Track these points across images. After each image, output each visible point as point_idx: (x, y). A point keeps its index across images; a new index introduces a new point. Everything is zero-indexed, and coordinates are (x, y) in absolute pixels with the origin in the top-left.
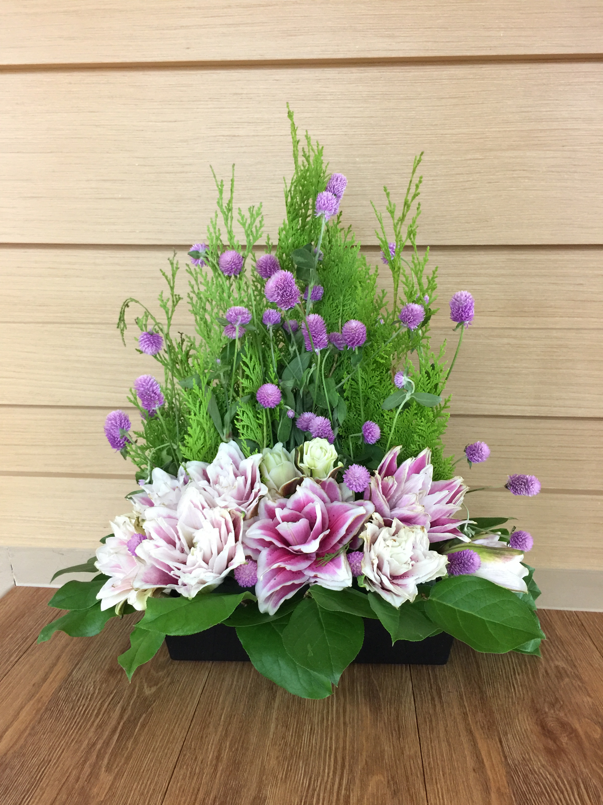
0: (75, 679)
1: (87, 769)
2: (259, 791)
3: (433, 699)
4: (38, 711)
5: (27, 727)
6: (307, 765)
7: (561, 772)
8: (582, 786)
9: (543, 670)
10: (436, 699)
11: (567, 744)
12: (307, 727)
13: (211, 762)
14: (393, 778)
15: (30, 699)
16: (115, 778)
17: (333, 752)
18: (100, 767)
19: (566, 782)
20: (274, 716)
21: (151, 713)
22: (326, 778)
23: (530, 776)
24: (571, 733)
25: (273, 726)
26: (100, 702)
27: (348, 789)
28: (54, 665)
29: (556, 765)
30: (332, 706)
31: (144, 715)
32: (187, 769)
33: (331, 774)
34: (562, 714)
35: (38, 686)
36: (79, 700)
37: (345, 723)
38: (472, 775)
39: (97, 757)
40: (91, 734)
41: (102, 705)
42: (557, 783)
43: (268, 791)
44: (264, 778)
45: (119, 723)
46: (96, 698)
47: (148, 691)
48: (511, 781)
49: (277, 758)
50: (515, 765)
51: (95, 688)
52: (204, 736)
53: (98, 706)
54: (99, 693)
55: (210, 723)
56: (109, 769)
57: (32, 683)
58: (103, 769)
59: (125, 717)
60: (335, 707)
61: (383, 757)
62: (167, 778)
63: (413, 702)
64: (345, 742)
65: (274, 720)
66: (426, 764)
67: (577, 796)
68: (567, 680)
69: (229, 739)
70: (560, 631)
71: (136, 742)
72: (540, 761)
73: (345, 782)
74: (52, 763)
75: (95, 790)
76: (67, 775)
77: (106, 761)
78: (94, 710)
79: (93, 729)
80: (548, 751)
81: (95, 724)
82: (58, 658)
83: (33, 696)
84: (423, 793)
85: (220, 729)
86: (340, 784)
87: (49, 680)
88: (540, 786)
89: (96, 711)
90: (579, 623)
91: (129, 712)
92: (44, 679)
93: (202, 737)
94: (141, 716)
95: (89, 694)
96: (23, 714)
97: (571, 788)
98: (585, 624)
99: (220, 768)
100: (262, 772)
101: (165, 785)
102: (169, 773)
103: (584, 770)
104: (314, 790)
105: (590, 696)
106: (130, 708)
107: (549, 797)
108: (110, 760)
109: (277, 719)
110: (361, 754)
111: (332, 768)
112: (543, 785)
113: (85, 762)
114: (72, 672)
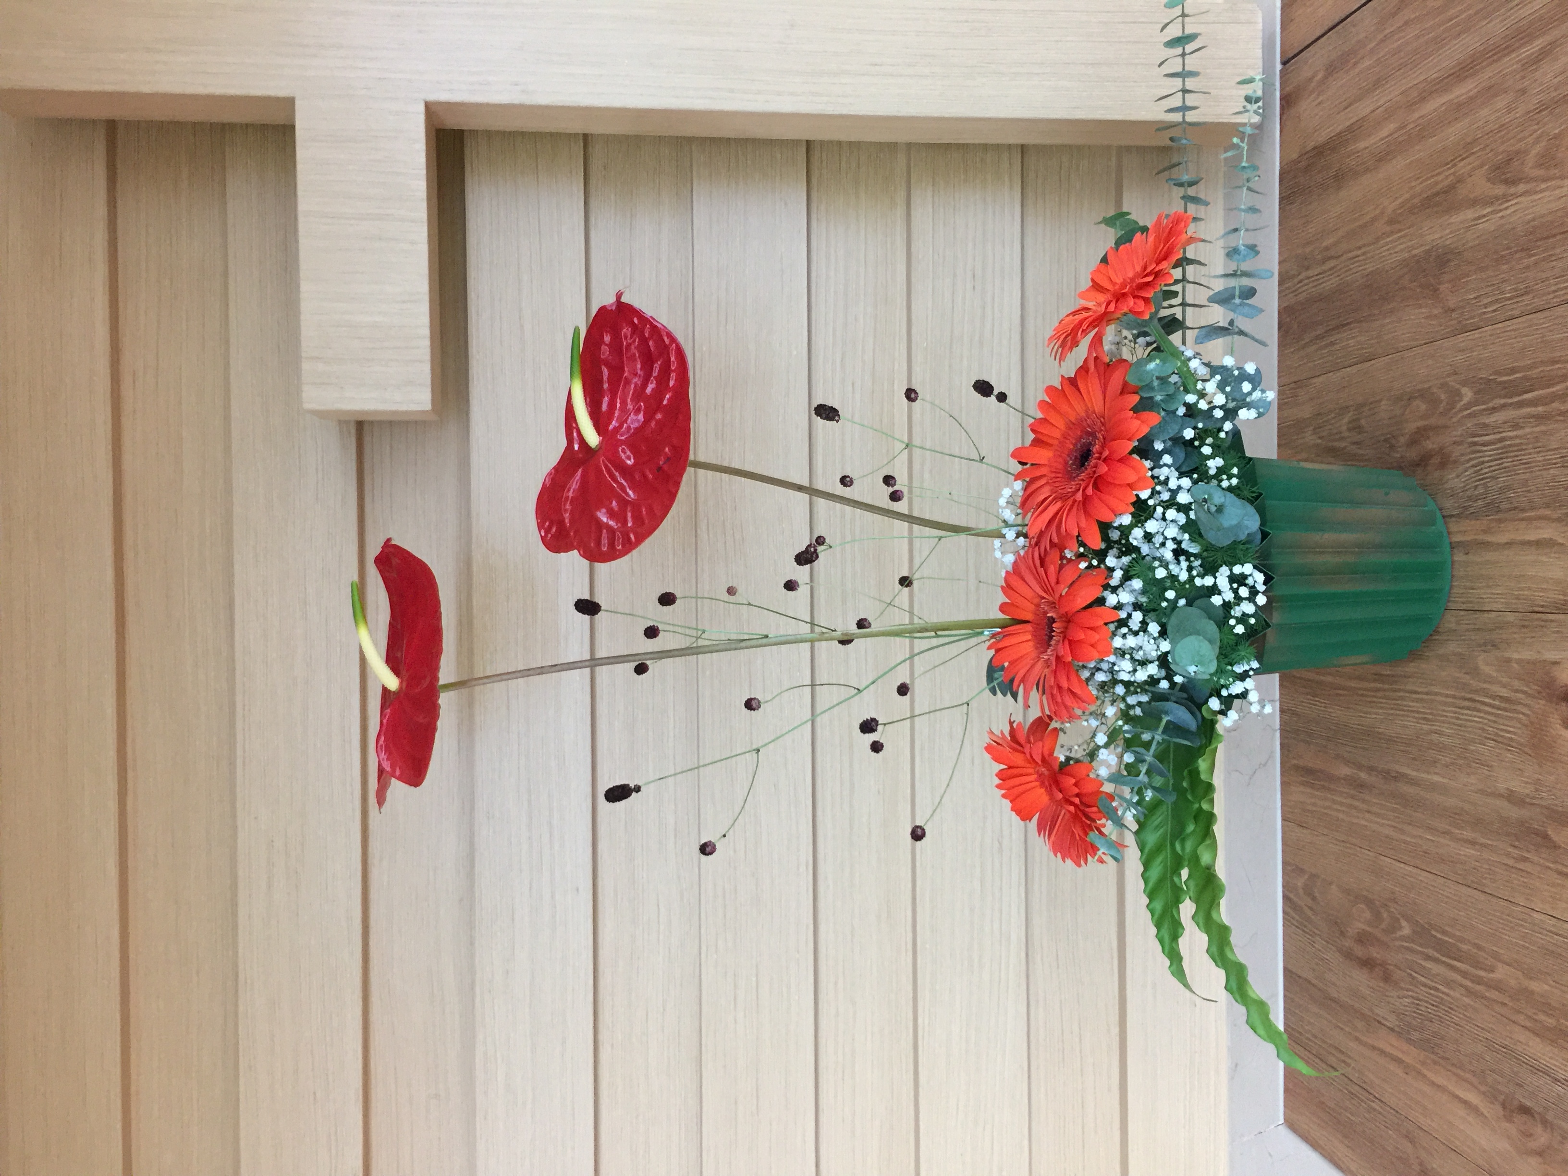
0: (1397, 1023)
1: (1493, 994)
2: (1503, 796)
4: (1435, 1063)
5: (1453, 1073)
6: (1473, 741)
7: (1463, 459)
8: (1476, 439)
9: (1355, 447)
11: (1433, 443)
12: (1435, 737)
13: (1476, 850)
14: (1480, 646)
15: (1425, 1076)
16: (1500, 961)
17: (1458, 710)
18: (1490, 979)
19: (1474, 456)
20: (1424, 776)
21: (1430, 924)
22: (1486, 721)
23: (1468, 493)
24: (1423, 436)
25: (1436, 778)
26: (1421, 988)
27: (1494, 697)
28: (1382, 1052)
29: (1455, 462)
30: (1410, 706)
31: (1433, 933)
32: (1486, 878)
33: (1482, 715)
34: (1402, 440)
35: (1407, 1068)
36: (1421, 1015)
37: (1427, 694)
38: (1470, 557)
39: (1479, 984)
40: (1456, 994)
41: (1425, 985)
42: (1473, 466)
43: (1502, 786)
44: (1489, 790)
45: (1444, 962)
46: (1417, 993)
47: (1406, 930)
48: (1475, 516)
49: (1468, 774)
50: (1459, 507)
51: (1407, 997)
52: (1451, 859)
53: (1427, 990)
54: (1413, 991)
55: (1437, 853)
56: (1492, 970)
57: (1405, 1076)
58: (1492, 975)
59: (1437, 955)
60: (1411, 704)
61: (1460, 654)
62: (1494, 900)
64: (1447, 696)
65: (1429, 777)
66: (1464, 607)
67: (1486, 448)
68: (1363, 422)
69: (1453, 830)
70: (1306, 412)
71: (1462, 940)
72: (1453, 479)
73: (1487, 700)
74: (1489, 1036)
75: (1513, 982)
76: (1499, 1016)
77: (1482, 973)
78: (1431, 994)
79: (1451, 993)
80: (1443, 465)
81: (1446, 990)
82: (1374, 1048)
83: (1419, 1072)
84: (1493, 615)
85: (1441, 840)
86: (1490, 705)
87: (1400, 1055)
88: (1477, 486)
89: (1432, 992)
90: (1293, 385)
91: (1431, 952)
92: (1399, 1061)
93: (1452, 862)
94: (1433, 936)
95: (1413, 1003)
96: (1440, 1081)
97: (1479, 451)
98: (1295, 379)
99: (1483, 841)
100: (1482, 792)
101: (1502, 903)
102: (1490, 897)
103: (1459, 433)
104: (1497, 735)
105: (1380, 401)
106: (1426, 951)
107: (1486, 478)
108: (1481, 969)
109: (1429, 773)
110: (1458, 678)
111: (1475, 713)
112: (1476, 481)
113: (1485, 998)
114: (1389, 1028)
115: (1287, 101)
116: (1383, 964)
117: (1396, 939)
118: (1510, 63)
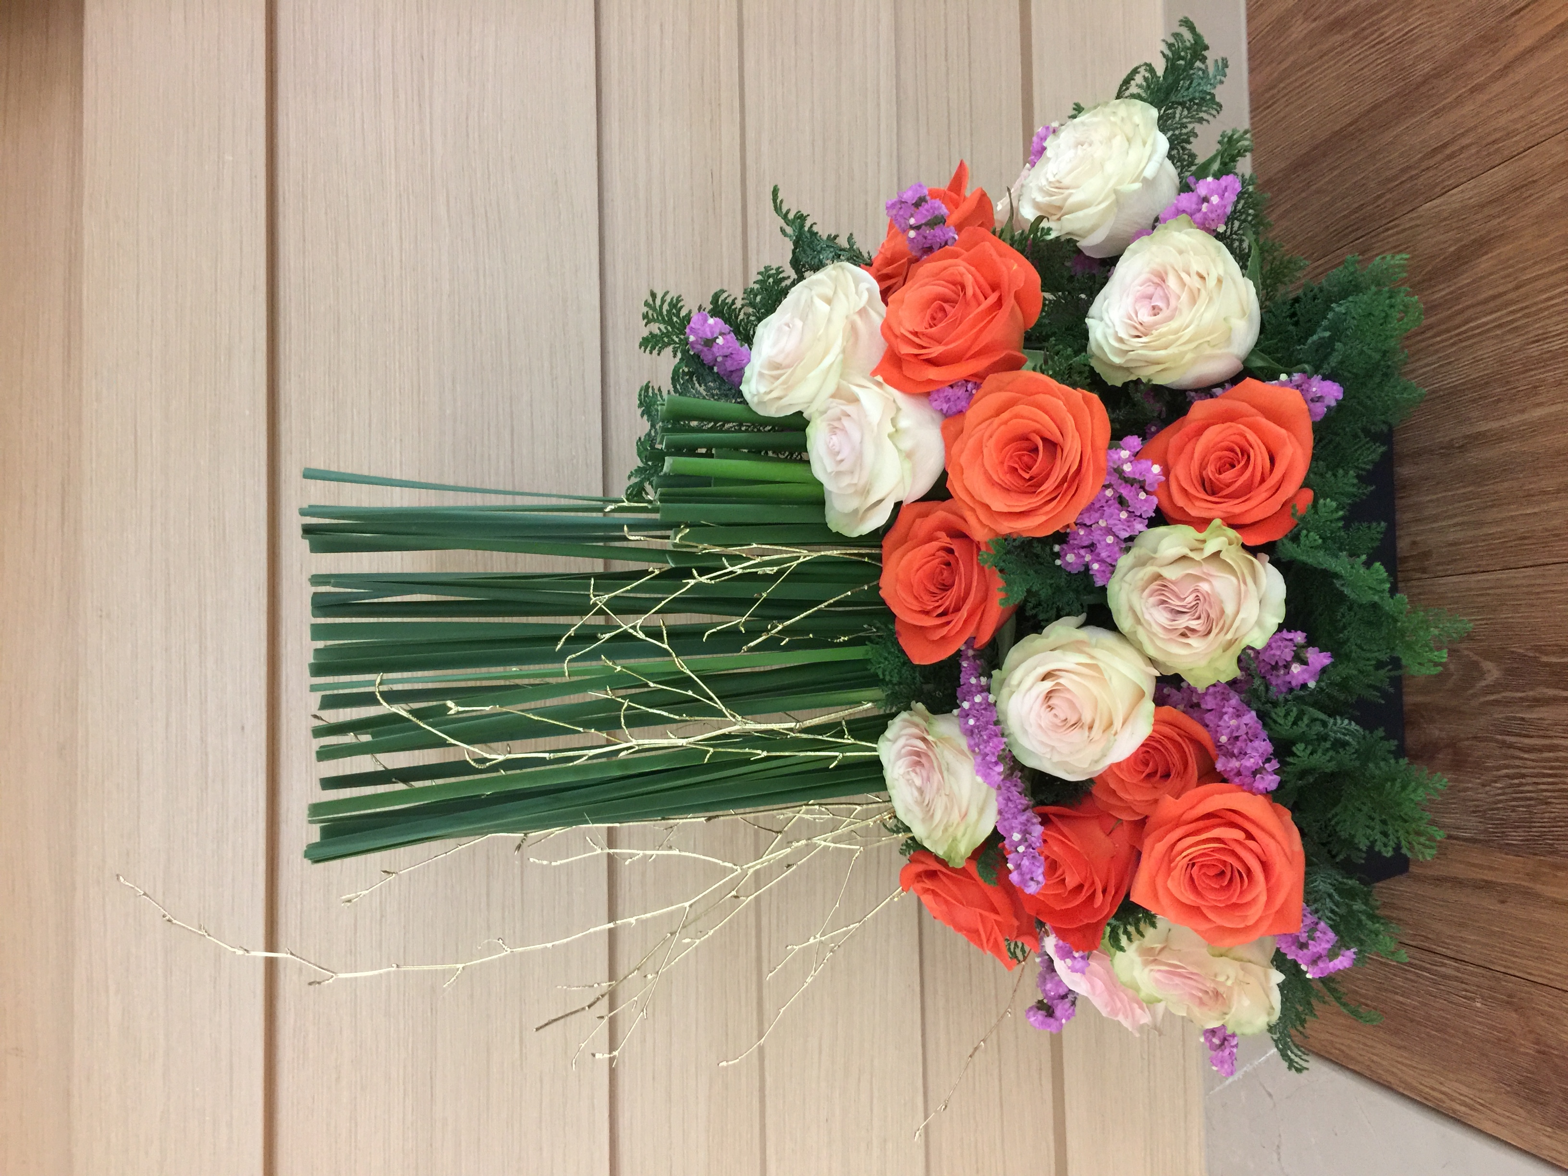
0: (1483, 827)
3: (1450, 157)
4: (1558, 868)
10: (1448, 151)
20: (1517, 419)
25: (1538, 413)
26: (1526, 756)
28: (1455, 881)
30: (1485, 324)
31: (1545, 659)
36: (1524, 799)
37: (1517, 288)
46: (1518, 767)
54: (1507, 766)
55: (1547, 530)
57: (1498, 907)
60: (1484, 320)
63: (1461, 188)
65: (1526, 416)
78: (1544, 760)
83: (1526, 892)
85: (1555, 505)
91: (1541, 691)
92: (1489, 886)
94: (1547, 665)
106: (1531, 693)
109: (1523, 411)
114: (1465, 840)
116: (1452, 744)
117: (1474, 696)
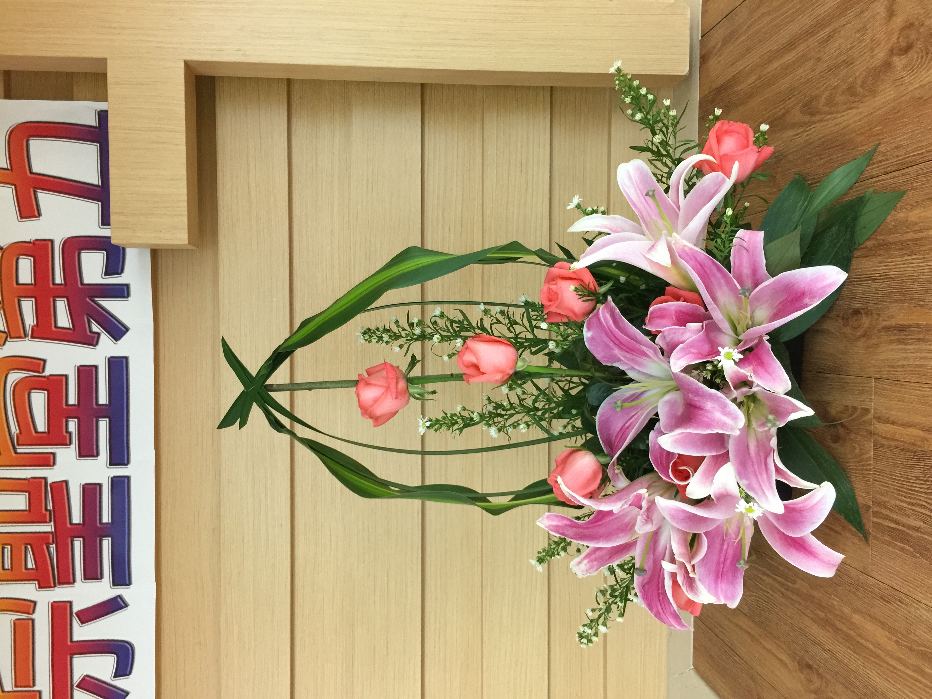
1: (795, 597)
5: (775, 643)
15: (761, 643)
16: (798, 578)
18: (794, 588)
21: (765, 554)
36: (760, 607)
39: (788, 591)
40: (777, 596)
51: (753, 596)
53: (763, 592)
54: (756, 593)
56: (794, 582)
57: (750, 642)
58: (794, 586)
59: (768, 572)
74: (792, 622)
75: (805, 591)
76: (797, 610)
77: (790, 584)
79: (775, 595)
81: (772, 593)
82: (737, 625)
83: (758, 640)
87: (749, 630)
91: (765, 569)
95: (757, 600)
96: (768, 646)
113: (792, 599)
115: (704, 59)
118: (813, 42)
